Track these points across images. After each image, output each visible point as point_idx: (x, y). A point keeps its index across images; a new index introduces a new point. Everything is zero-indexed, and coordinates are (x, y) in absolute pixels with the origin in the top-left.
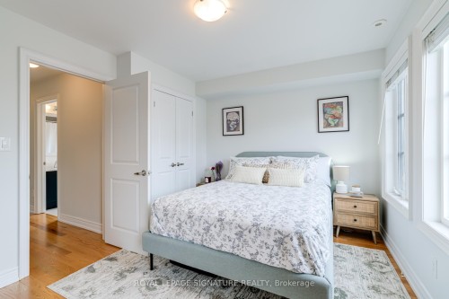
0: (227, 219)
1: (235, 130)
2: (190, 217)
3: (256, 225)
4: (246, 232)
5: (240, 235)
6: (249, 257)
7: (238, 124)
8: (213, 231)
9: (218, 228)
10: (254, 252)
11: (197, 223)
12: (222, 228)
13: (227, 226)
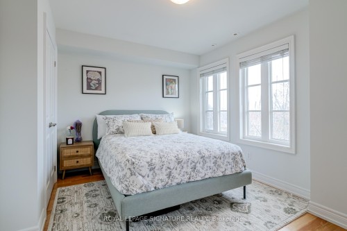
0: (206, 155)
1: (96, 89)
2: (179, 163)
3: (223, 153)
4: (218, 160)
5: (215, 163)
6: (221, 174)
7: (100, 84)
8: (199, 167)
9: (202, 163)
10: (224, 170)
11: (185, 166)
12: (205, 162)
13: (207, 160)
